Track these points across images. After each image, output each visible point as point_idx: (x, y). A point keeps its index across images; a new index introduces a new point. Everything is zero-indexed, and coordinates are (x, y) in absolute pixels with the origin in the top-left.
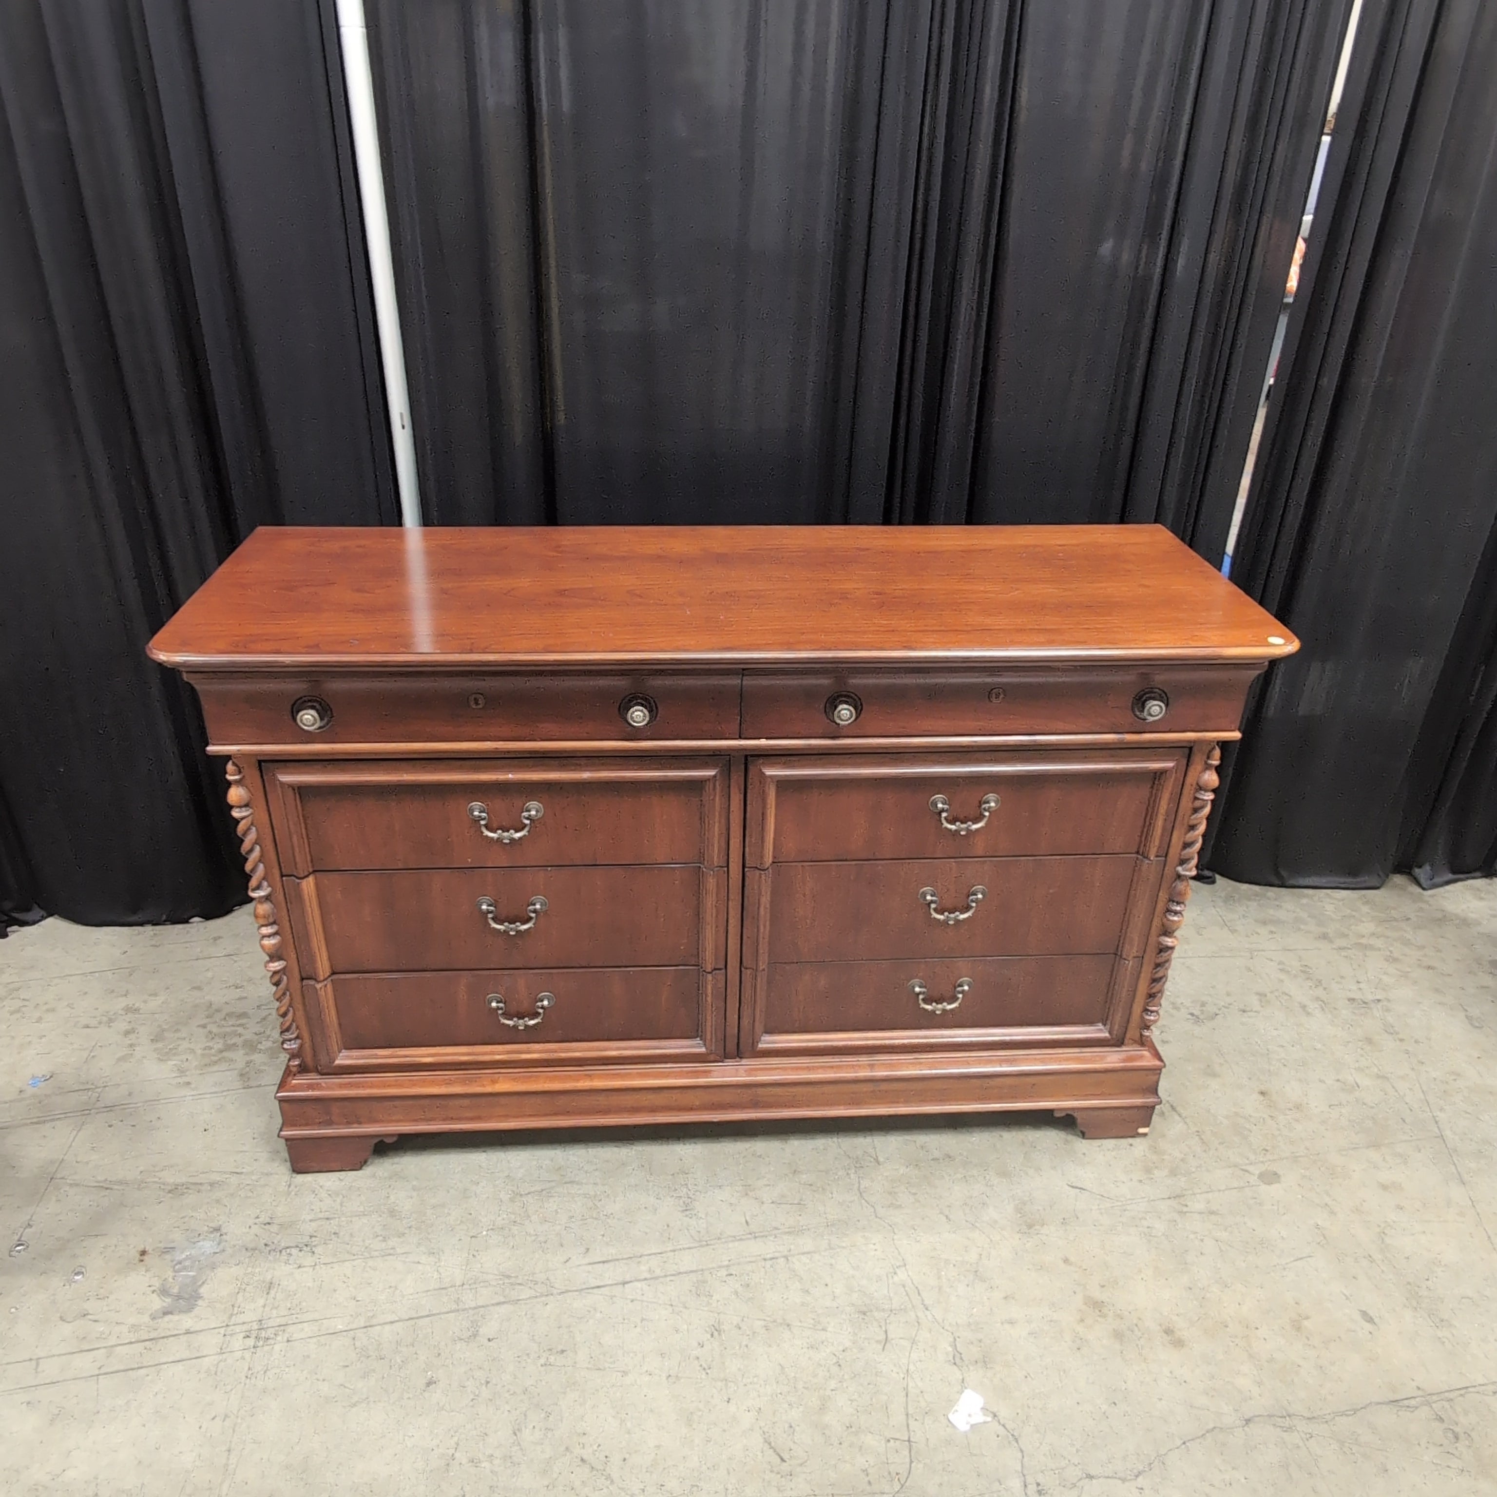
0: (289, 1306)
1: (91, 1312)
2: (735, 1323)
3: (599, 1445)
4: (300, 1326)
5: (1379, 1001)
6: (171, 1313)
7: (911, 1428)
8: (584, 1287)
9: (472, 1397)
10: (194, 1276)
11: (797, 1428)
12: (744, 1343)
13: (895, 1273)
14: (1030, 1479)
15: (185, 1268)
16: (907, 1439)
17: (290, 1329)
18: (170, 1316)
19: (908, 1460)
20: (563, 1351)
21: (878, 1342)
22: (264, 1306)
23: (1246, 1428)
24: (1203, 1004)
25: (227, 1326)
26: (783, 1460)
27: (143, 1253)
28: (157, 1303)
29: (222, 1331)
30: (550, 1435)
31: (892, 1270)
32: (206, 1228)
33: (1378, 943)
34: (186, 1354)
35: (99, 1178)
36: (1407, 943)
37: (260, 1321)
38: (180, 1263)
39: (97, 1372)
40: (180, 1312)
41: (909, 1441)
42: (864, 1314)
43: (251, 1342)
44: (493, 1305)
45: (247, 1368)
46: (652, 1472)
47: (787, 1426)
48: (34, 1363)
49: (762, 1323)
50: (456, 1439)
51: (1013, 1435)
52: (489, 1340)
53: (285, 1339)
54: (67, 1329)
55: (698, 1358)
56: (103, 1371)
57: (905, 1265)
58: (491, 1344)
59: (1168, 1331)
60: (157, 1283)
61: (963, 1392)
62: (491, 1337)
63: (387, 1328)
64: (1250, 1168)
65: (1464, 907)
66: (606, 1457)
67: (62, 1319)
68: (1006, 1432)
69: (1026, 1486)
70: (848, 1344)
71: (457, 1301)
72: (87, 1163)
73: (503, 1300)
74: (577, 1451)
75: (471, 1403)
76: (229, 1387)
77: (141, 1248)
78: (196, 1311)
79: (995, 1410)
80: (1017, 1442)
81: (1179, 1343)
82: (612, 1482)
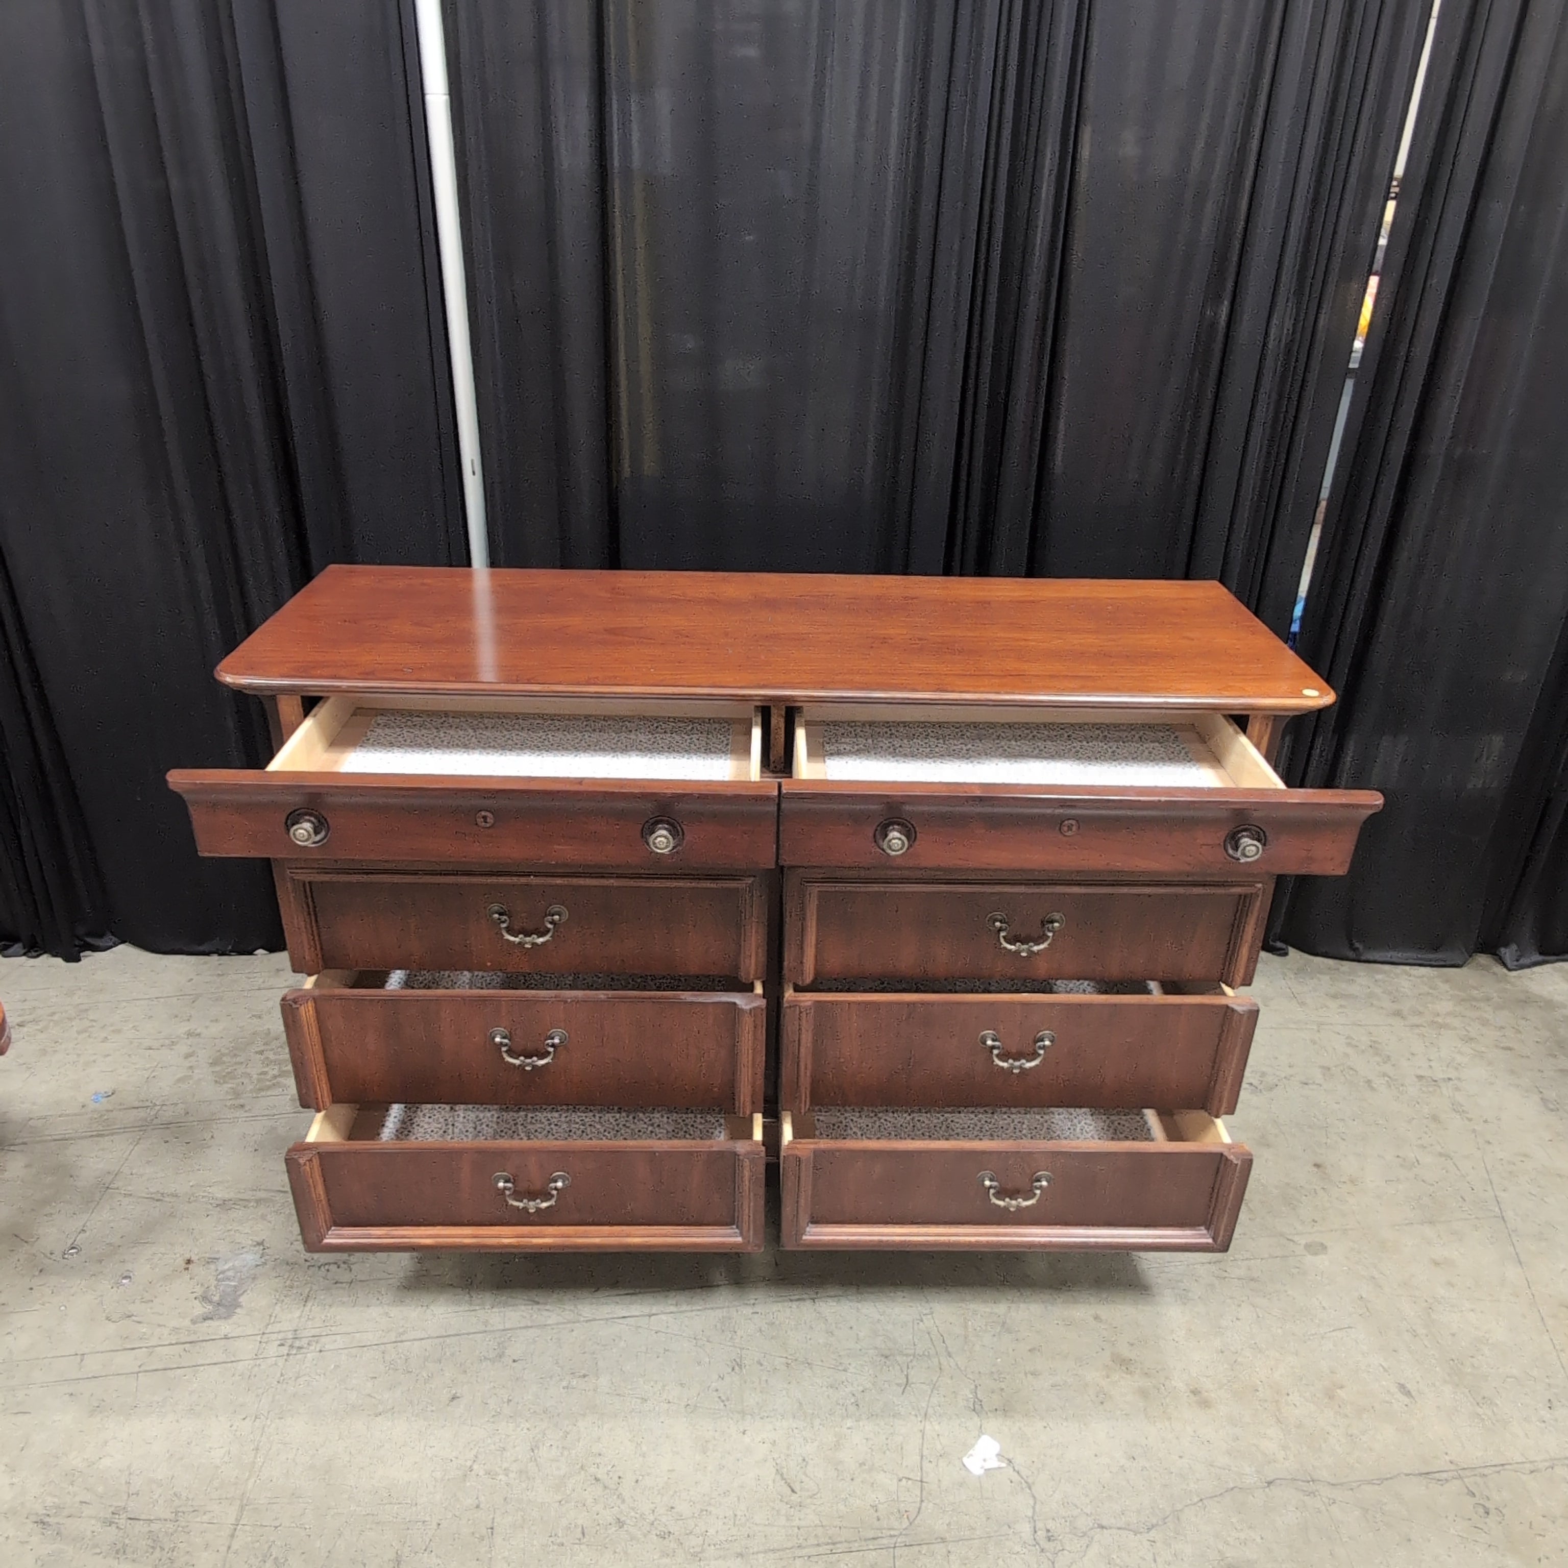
0: (323, 1317)
1: (135, 1314)
2: (756, 1359)
3: (613, 1466)
4: (334, 1337)
5: (1450, 1079)
6: (212, 1319)
7: (924, 1468)
8: (611, 1316)
9: (493, 1413)
10: (235, 1287)
11: (811, 1462)
12: (764, 1378)
13: (922, 1321)
14: (1040, 1525)
15: (228, 1279)
16: (919, 1479)
17: (323, 1340)
18: (210, 1322)
19: (919, 1499)
20: (584, 1376)
21: (898, 1385)
22: (300, 1317)
23: (1267, 1490)
24: (1263, 1074)
25: (263, 1334)
26: (793, 1491)
27: (189, 1262)
28: (199, 1309)
29: (258, 1338)
30: (566, 1453)
31: (918, 1317)
32: (250, 1242)
33: (1456, 1022)
34: (222, 1358)
35: (152, 1190)
36: (1485, 1023)
37: (296, 1331)
38: (223, 1272)
39: (137, 1369)
40: (220, 1318)
41: (921, 1481)
42: (886, 1357)
43: (285, 1350)
44: (520, 1328)
45: (279, 1375)
46: (663, 1495)
47: (800, 1459)
48: (79, 1357)
49: (784, 1360)
50: (474, 1452)
51: (1026, 1482)
52: (514, 1361)
53: (318, 1349)
54: (112, 1327)
55: (717, 1390)
56: (142, 1369)
57: (932, 1313)
58: (515, 1364)
59: (1195, 1392)
60: (199, 1291)
61: (979, 1437)
62: (516, 1359)
63: (416, 1343)
64: (1296, 1238)
65: (1551, 988)
66: (620, 1478)
67: (108, 1319)
68: (1020, 1479)
69: (1035, 1532)
70: (869, 1385)
71: (486, 1323)
72: (142, 1175)
73: (529, 1324)
74: (593, 1470)
75: (491, 1420)
76: (260, 1391)
77: (187, 1256)
78: (235, 1318)
79: (1011, 1456)
80: (1030, 1488)
81: (1205, 1404)
82: (623, 1501)
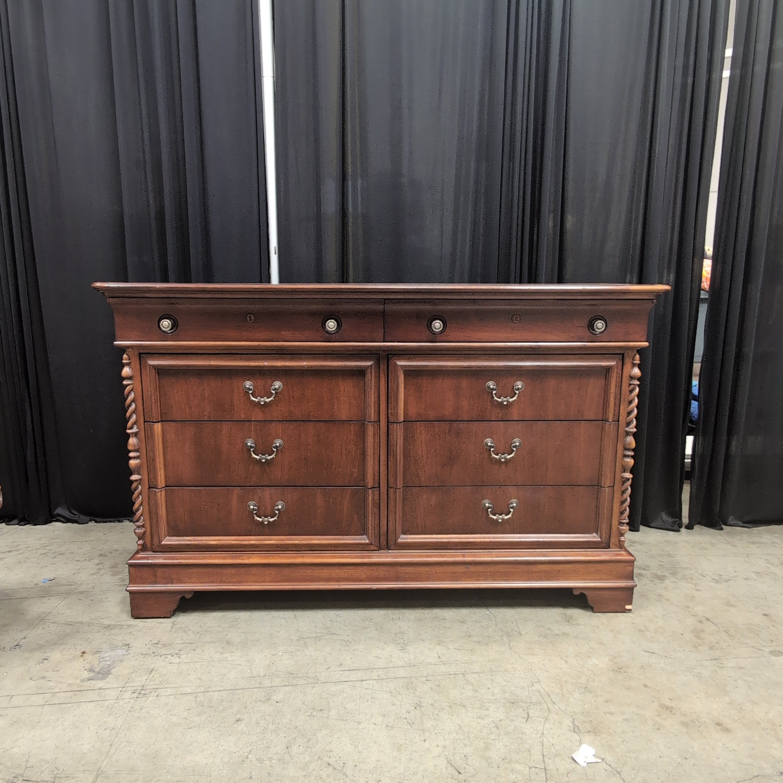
0: (161, 680)
1: (47, 676)
2: (430, 703)
3: (340, 757)
4: (166, 690)
6: (93, 680)
7: (545, 762)
8: (337, 681)
9: (263, 728)
10: (109, 664)
11: (470, 758)
12: (436, 713)
13: (533, 685)
15: (106, 661)
16: (543, 767)
17: (159, 691)
18: (92, 681)
19: (545, 779)
20: (321, 710)
21: (524, 718)
22: (146, 680)
23: (781, 776)
25: (123, 687)
26: (459, 773)
27: (84, 653)
28: (86, 675)
29: (120, 689)
30: (309, 750)
31: (531, 684)
32: (121, 644)
34: (98, 698)
35: (68, 621)
37: (143, 686)
38: (103, 658)
39: (44, 704)
40: (98, 679)
41: (545, 769)
42: (513, 703)
43: (135, 695)
44: (281, 686)
45: (130, 707)
46: (372, 774)
47: (463, 756)
48: (9, 697)
49: (447, 704)
50: (250, 748)
51: (617, 771)
52: (277, 702)
53: (156, 695)
54: (33, 683)
55: (406, 718)
56: (47, 703)
57: (539, 682)
58: (277, 704)
59: (718, 724)
60: (88, 666)
61: (580, 745)
62: (278, 701)
63: (216, 693)
64: (764, 649)
66: (344, 764)
67: (31, 679)
68: (611, 769)
70: (503, 718)
71: (260, 683)
72: (63, 614)
73: (287, 684)
74: (326, 759)
75: (262, 732)
76: (118, 715)
77: (83, 650)
78: (107, 679)
79: (603, 757)
80: (619, 774)
81: (727, 730)
82: (347, 776)
